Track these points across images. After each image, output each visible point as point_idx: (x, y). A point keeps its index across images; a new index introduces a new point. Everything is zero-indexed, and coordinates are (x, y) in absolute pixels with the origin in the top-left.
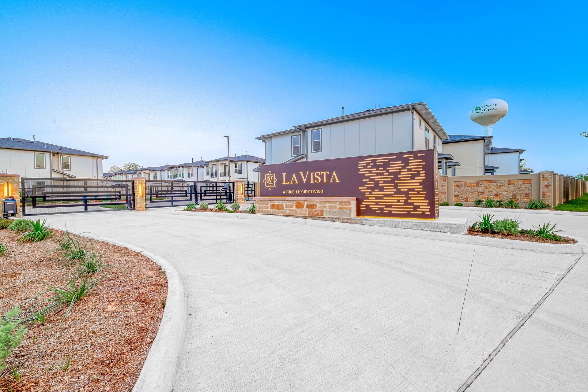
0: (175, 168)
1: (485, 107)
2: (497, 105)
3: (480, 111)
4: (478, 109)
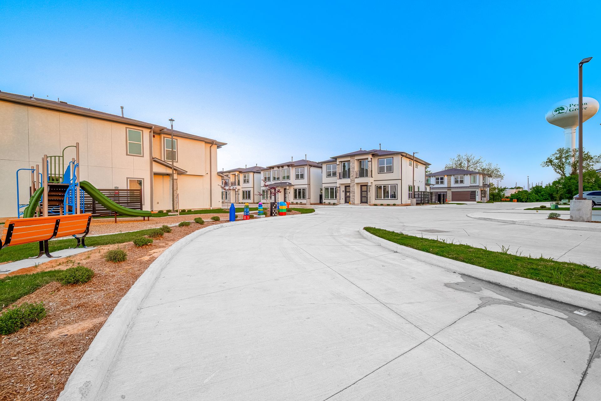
0: (276, 169)
1: (570, 107)
2: (587, 104)
3: (563, 111)
4: (560, 109)
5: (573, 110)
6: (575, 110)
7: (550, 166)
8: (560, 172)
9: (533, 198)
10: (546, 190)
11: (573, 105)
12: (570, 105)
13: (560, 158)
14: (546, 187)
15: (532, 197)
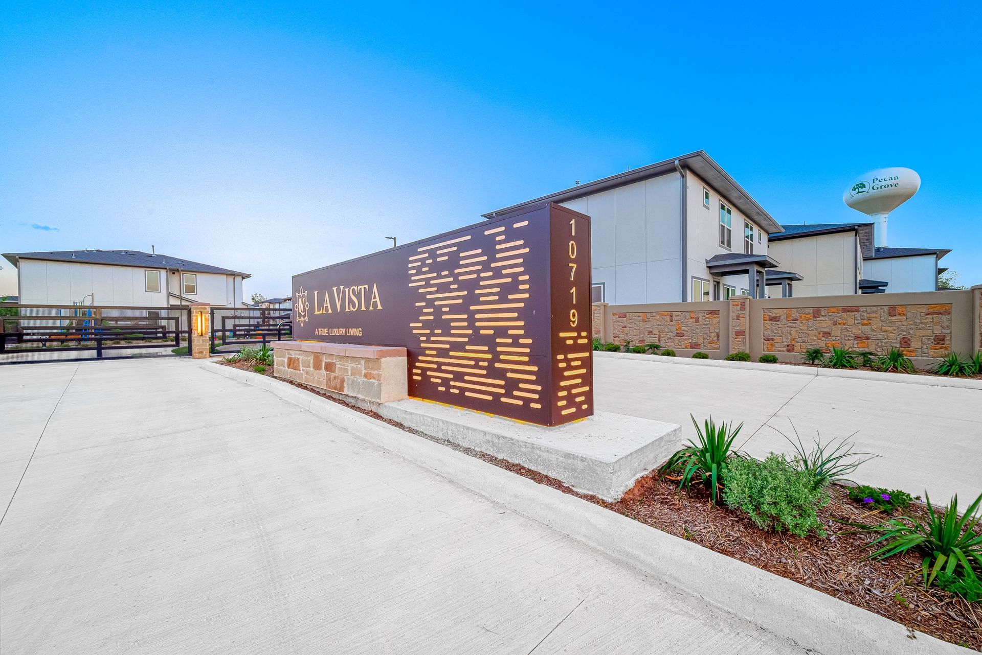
1: (874, 183)
2: (898, 179)
3: (864, 189)
4: (860, 187)
5: (878, 188)
6: (881, 188)
11: (878, 180)
12: (874, 180)
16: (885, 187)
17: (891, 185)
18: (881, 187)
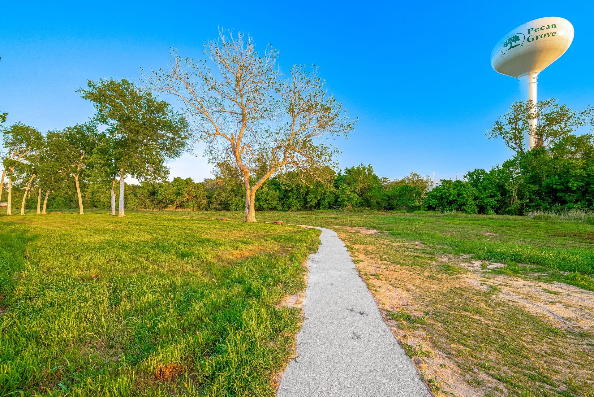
1: (529, 33)
2: (555, 27)
3: (518, 42)
4: (513, 41)
5: (533, 39)
6: (537, 39)
7: (500, 137)
8: (515, 146)
9: (467, 194)
10: (491, 177)
11: (534, 30)
12: (529, 30)
13: (514, 121)
14: (493, 171)
15: (466, 191)
16: (541, 37)
17: (548, 34)
18: (537, 37)
